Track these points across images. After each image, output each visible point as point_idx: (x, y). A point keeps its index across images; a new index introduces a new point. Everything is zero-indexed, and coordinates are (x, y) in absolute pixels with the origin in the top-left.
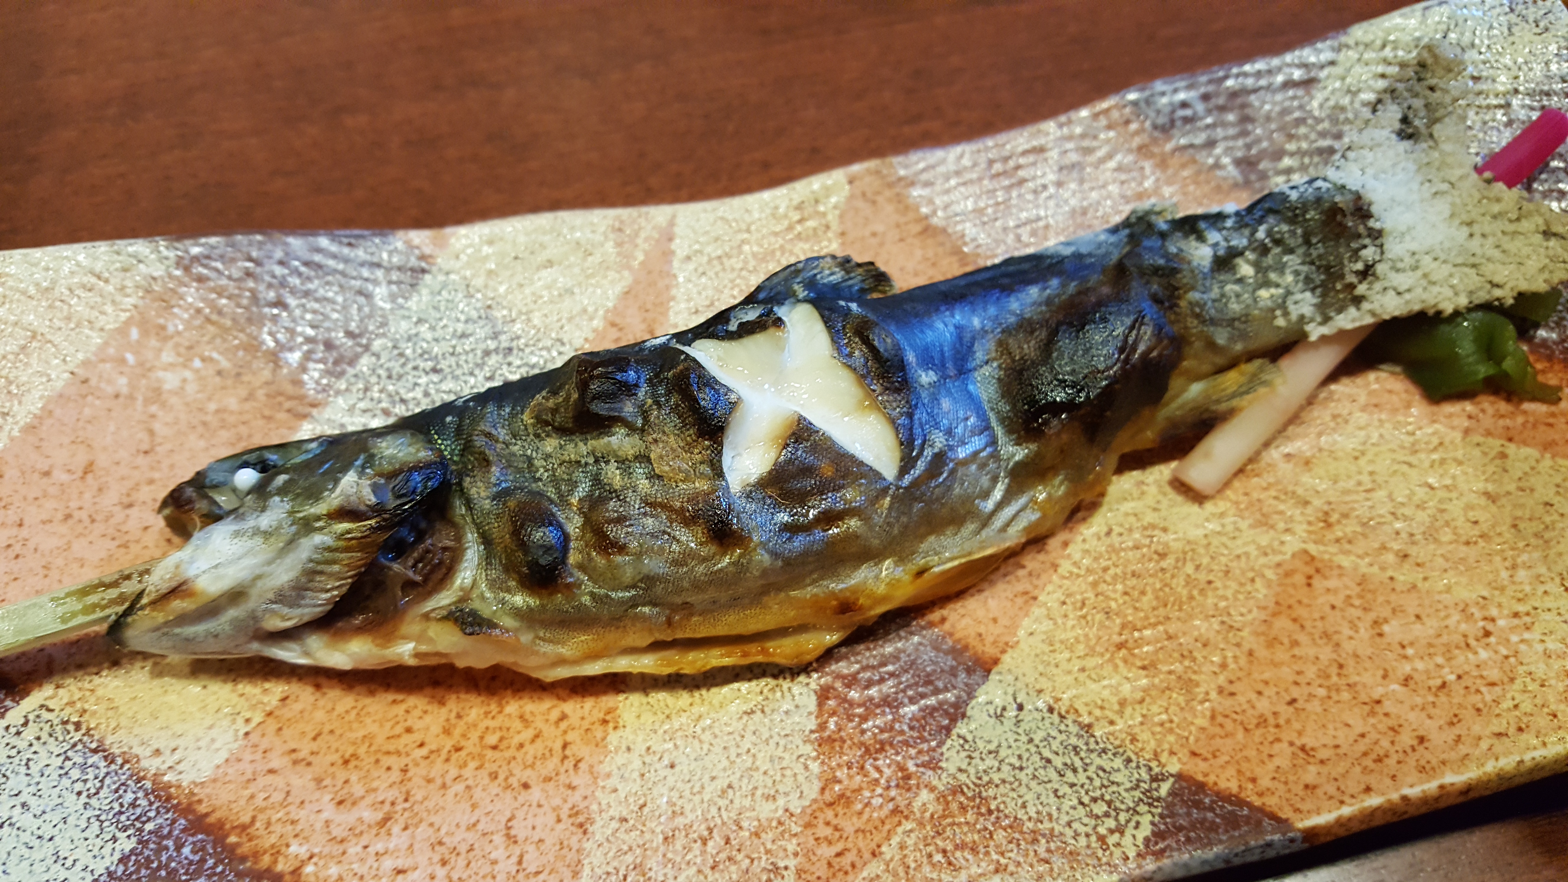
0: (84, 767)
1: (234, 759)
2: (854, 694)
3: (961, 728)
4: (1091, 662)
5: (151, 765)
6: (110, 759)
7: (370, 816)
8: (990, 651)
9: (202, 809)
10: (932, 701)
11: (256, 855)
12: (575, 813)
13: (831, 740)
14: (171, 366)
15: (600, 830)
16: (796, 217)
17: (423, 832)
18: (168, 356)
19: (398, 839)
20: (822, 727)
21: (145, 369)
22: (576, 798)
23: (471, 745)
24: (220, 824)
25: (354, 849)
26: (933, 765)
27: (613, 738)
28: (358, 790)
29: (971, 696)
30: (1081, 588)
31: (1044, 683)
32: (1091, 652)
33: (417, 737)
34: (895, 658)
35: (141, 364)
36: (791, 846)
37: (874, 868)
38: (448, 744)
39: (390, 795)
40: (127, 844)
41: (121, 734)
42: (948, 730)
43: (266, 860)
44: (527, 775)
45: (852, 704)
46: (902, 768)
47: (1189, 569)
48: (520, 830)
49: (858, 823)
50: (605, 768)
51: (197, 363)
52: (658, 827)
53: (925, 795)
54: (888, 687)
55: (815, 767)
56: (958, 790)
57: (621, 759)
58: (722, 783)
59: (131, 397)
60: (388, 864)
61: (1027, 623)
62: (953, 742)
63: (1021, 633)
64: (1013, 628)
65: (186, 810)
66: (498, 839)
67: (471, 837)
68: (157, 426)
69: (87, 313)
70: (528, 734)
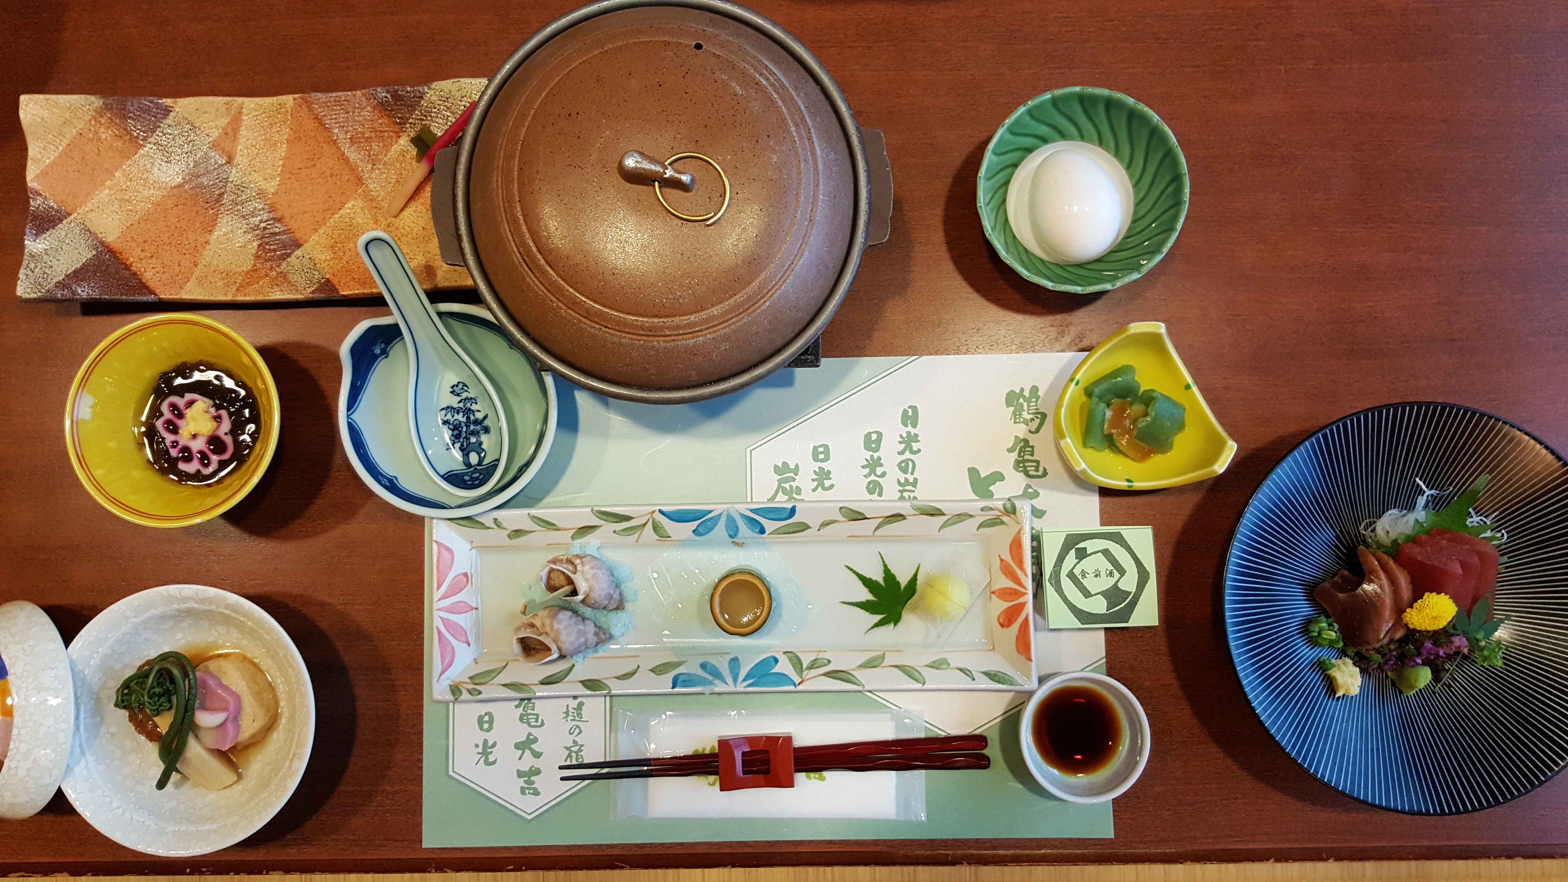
0: (85, 234)
1: (119, 237)
2: (267, 247)
3: (289, 260)
4: (323, 249)
5: (100, 236)
6: (91, 233)
7: (149, 255)
8: (302, 242)
9: (111, 247)
10: (284, 252)
11: (123, 259)
12: (195, 262)
13: (258, 256)
14: (103, 132)
15: (199, 267)
16: (279, 107)
17: (160, 261)
18: (102, 130)
19: (154, 261)
20: (257, 253)
21: (96, 133)
22: (196, 258)
23: (173, 243)
24: (115, 251)
25: (144, 262)
26: (279, 266)
27: (208, 247)
28: (147, 248)
29: (293, 252)
30: (329, 231)
31: (311, 253)
32: (325, 247)
33: (161, 239)
34: (279, 240)
35: (95, 131)
36: (241, 278)
37: (256, 286)
38: (168, 242)
39: (154, 251)
40: (94, 253)
41: (93, 228)
42: (285, 259)
43: (124, 261)
44: (185, 252)
45: (266, 249)
46: (272, 266)
47: (355, 231)
48: (181, 263)
49: (257, 276)
50: (204, 253)
51: (110, 132)
52: (213, 269)
53: (274, 273)
54: (275, 247)
55: (252, 262)
56: (281, 273)
57: (208, 252)
58: (229, 262)
59: (93, 140)
60: (151, 266)
61: (313, 237)
62: (285, 262)
63: (311, 239)
64: (310, 237)
65: (107, 247)
66: (176, 265)
67: (170, 263)
68: (100, 149)
69: (81, 116)
70: (187, 242)
